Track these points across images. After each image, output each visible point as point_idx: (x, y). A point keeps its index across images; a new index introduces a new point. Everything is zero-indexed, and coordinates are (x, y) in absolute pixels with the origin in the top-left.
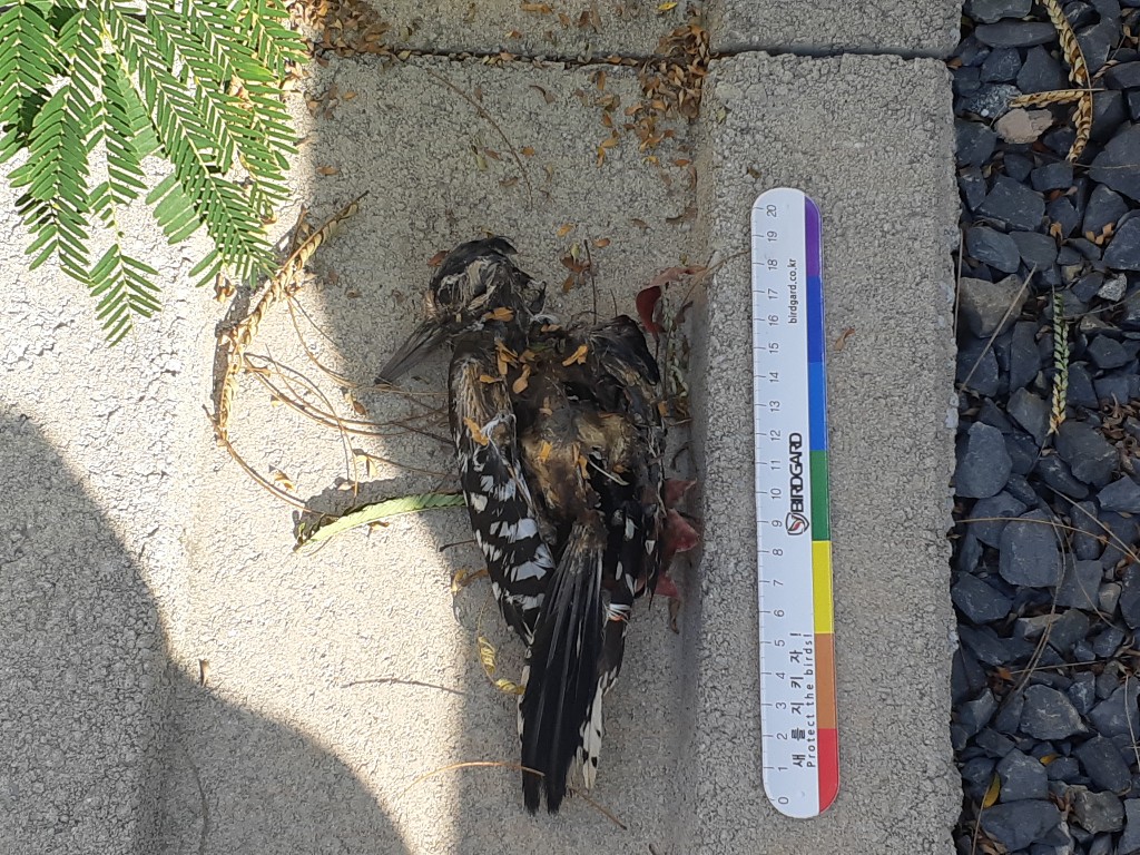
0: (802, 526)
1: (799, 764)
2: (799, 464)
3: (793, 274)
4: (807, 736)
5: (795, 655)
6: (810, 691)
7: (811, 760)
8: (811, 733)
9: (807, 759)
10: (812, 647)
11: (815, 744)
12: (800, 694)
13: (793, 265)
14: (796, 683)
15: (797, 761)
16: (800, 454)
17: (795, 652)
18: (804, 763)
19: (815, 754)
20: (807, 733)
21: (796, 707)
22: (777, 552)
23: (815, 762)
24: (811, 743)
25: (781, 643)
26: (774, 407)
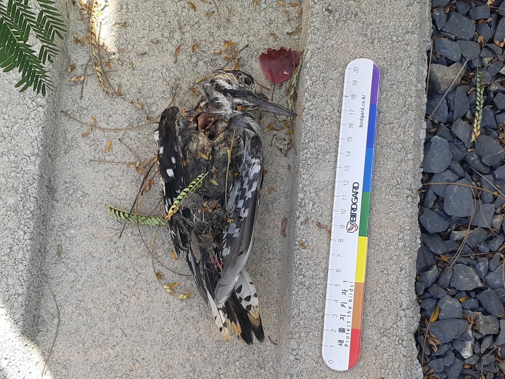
0: (354, 229)
1: (341, 345)
2: (356, 198)
3: (363, 102)
4: (346, 331)
5: (344, 292)
6: (350, 310)
7: (347, 343)
8: (348, 330)
9: (345, 343)
10: (353, 288)
11: (350, 336)
12: (345, 311)
13: (364, 98)
14: (343, 305)
15: (340, 343)
16: (357, 193)
17: (344, 290)
18: (343, 344)
19: (349, 340)
20: (346, 330)
21: (342, 317)
22: (340, 241)
23: (349, 344)
24: (348, 335)
25: (338, 285)
26: (347, 168)
